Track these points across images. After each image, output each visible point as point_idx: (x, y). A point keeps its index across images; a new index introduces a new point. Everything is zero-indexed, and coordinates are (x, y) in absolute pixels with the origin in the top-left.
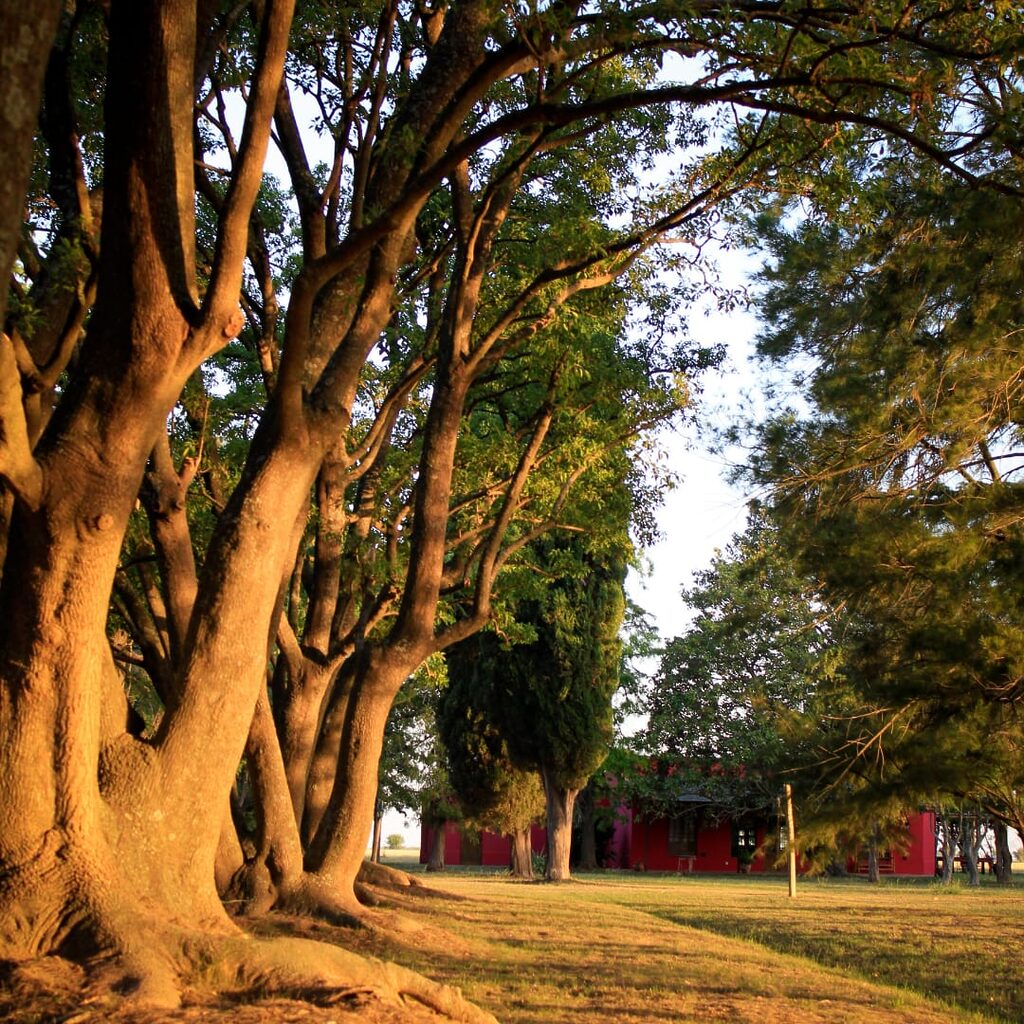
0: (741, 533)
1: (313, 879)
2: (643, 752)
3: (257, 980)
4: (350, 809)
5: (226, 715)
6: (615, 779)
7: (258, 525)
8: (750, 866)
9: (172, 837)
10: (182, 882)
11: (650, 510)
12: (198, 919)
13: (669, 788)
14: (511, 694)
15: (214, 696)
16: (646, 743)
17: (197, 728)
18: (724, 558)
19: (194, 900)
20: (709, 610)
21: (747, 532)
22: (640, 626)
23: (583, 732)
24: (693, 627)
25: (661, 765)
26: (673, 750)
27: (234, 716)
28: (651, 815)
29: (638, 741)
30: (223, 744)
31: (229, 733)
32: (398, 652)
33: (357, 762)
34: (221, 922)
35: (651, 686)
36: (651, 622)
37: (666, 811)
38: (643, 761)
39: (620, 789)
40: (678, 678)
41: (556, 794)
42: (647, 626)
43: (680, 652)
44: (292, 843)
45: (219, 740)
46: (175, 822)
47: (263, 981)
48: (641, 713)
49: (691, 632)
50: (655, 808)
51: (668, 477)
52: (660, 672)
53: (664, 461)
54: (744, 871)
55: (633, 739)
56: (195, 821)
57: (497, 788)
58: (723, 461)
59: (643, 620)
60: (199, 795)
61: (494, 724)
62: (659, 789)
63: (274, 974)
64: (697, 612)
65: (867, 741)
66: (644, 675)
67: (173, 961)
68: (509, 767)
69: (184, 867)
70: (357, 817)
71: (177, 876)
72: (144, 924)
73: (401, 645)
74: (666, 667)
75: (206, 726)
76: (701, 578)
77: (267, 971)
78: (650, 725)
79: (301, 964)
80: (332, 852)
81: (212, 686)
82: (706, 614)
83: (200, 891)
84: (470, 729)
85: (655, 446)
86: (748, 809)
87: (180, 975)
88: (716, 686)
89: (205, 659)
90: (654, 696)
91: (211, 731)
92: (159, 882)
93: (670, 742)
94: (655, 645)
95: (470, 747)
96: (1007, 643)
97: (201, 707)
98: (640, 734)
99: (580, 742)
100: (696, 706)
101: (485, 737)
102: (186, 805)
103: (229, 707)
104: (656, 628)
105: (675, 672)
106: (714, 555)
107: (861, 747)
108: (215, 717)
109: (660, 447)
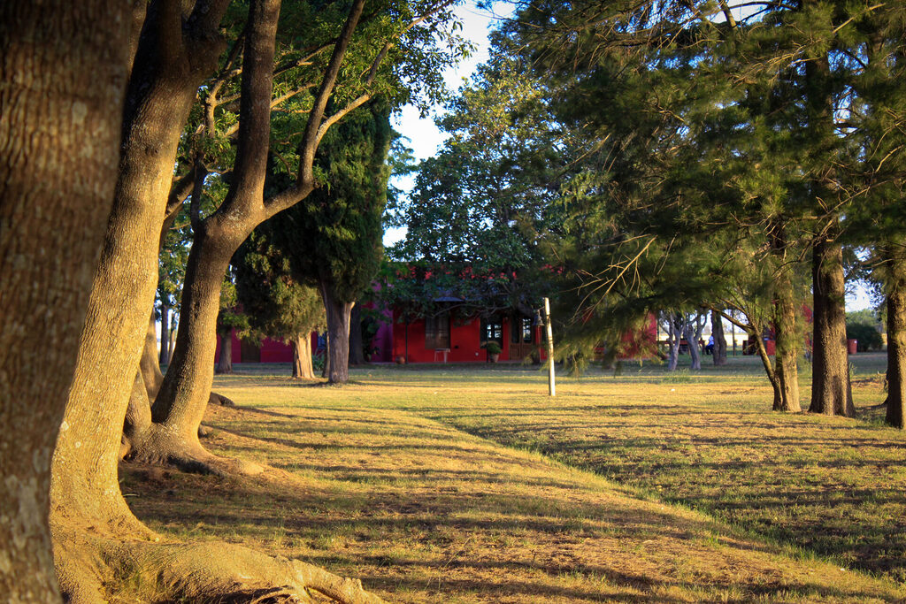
0: (484, 62)
1: (162, 429)
2: (403, 260)
3: (176, 585)
4: (193, 364)
5: (124, 331)
6: (378, 285)
7: (146, 150)
8: (497, 357)
9: (78, 445)
10: (90, 485)
11: (439, 70)
12: (106, 518)
13: (426, 292)
14: (292, 219)
15: (112, 314)
16: (405, 251)
17: (98, 343)
18: (470, 86)
19: (102, 502)
20: (458, 133)
21: (488, 62)
22: (397, 148)
23: (357, 251)
24: (443, 147)
25: (419, 269)
26: (428, 257)
27: (131, 330)
28: (413, 315)
29: (396, 250)
30: (122, 357)
31: (127, 347)
32: (232, 221)
33: (197, 323)
34: (127, 521)
35: (409, 201)
36: (406, 144)
37: (425, 312)
38: (403, 268)
39: (384, 294)
40: (433, 194)
41: (335, 307)
42: (404, 148)
43: (434, 172)
44: (141, 397)
45: (118, 353)
46: (80, 430)
47: (182, 585)
48: (399, 225)
49: (442, 152)
50: (415, 310)
51: (463, 46)
52: (416, 189)
53: (458, 31)
54: (492, 361)
55: (393, 249)
56: (99, 429)
57: (280, 301)
58: (491, 15)
59: (399, 143)
60: (102, 405)
61: (277, 245)
62: (419, 293)
63: (192, 578)
64: (448, 135)
65: (625, 265)
66: (401, 192)
67: (97, 570)
68: (290, 282)
69: (90, 471)
70: (199, 371)
71: (85, 481)
72: (66, 536)
73: (234, 215)
74: (421, 184)
75: (106, 341)
76: (449, 104)
77: (185, 576)
78: (408, 236)
79: (215, 567)
80: (177, 404)
81: (110, 304)
82: (455, 136)
83: (106, 492)
84: (254, 250)
85: (449, 18)
86: (497, 308)
87: (104, 584)
88: (466, 199)
89: (102, 278)
90: (411, 209)
91: (111, 345)
92: (71, 490)
93: (426, 250)
94: (409, 163)
95: (254, 266)
96: (760, 184)
97: (101, 323)
98: (399, 244)
99: (355, 261)
100: (447, 218)
101: (268, 256)
102: (90, 415)
103: (127, 322)
104: (411, 150)
105: (429, 188)
106: (462, 84)
107: (620, 270)
108: (114, 332)
109: (455, 19)
